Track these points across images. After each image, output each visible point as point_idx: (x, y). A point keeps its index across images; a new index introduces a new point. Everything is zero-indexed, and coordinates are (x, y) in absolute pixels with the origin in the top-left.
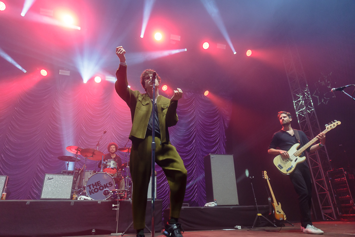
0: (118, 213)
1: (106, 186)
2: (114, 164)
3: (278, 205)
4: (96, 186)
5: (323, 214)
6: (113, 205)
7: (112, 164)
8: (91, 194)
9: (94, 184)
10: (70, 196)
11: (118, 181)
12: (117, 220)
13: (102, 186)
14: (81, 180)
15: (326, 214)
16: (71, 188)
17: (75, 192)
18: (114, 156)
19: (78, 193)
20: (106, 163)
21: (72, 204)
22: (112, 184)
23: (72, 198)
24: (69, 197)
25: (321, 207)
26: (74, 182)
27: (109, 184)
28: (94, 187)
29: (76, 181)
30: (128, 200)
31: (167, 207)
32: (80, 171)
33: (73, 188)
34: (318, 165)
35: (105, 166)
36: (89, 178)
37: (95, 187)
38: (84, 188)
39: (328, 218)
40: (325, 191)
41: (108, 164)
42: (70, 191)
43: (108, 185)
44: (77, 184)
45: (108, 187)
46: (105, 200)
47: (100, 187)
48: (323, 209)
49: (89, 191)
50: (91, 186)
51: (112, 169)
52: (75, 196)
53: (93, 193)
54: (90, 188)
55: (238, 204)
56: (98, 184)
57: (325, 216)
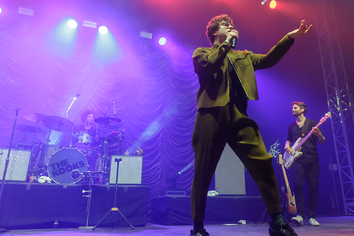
0: (89, 201)
1: (75, 166)
2: (87, 138)
3: (293, 196)
4: (63, 166)
5: (346, 207)
6: (84, 191)
7: (85, 138)
8: (54, 176)
9: (59, 163)
10: (25, 177)
11: (92, 160)
12: (88, 210)
13: (70, 166)
14: (43, 156)
15: (349, 207)
16: (27, 167)
17: (33, 172)
18: (88, 128)
19: (38, 174)
20: (78, 136)
21: (28, 188)
22: (83, 165)
23: (28, 180)
24: (24, 179)
25: (344, 199)
26: (32, 160)
27: (80, 163)
28: (58, 167)
29: (36, 157)
30: (104, 185)
31: (157, 195)
32: (41, 145)
33: (31, 167)
34: (345, 149)
35: (76, 140)
36: (53, 156)
37: (61, 167)
38: (46, 168)
39: (351, 212)
40: (350, 180)
41: (80, 137)
42: (26, 171)
43: (78, 165)
44: (37, 163)
45: (78, 167)
46: (73, 184)
47: (67, 168)
48: (347, 201)
49: (53, 172)
50: (56, 166)
51: (85, 144)
52: (33, 178)
53: (58, 175)
54: (54, 168)
55: (245, 193)
56: (64, 163)
57: (348, 210)
